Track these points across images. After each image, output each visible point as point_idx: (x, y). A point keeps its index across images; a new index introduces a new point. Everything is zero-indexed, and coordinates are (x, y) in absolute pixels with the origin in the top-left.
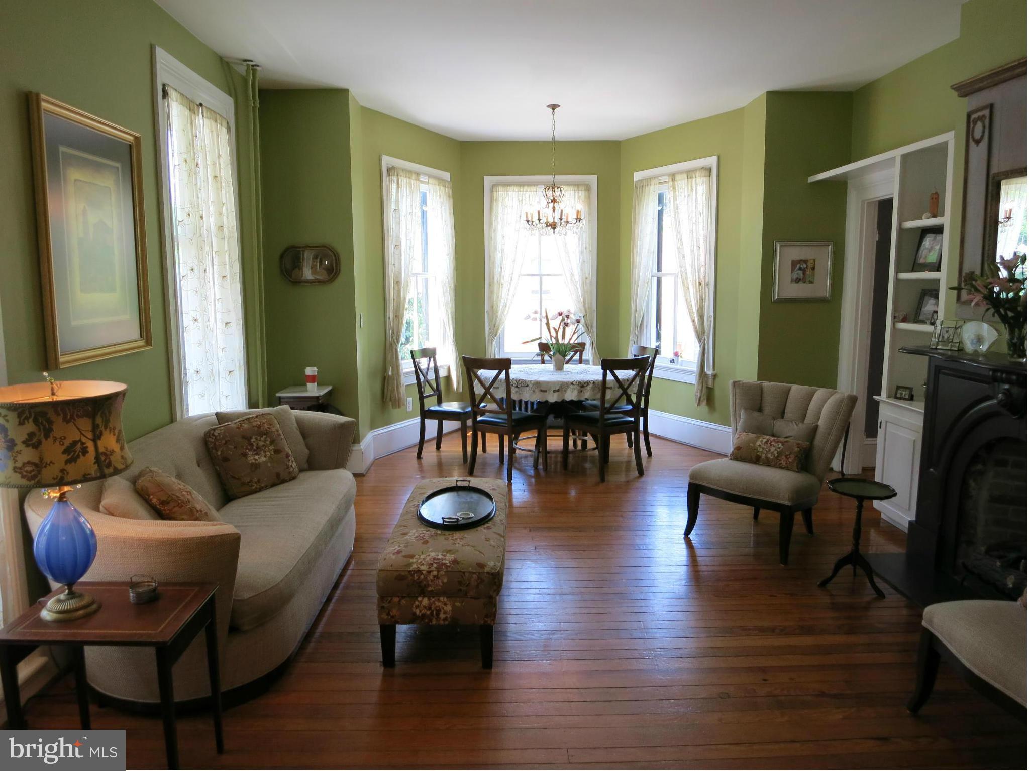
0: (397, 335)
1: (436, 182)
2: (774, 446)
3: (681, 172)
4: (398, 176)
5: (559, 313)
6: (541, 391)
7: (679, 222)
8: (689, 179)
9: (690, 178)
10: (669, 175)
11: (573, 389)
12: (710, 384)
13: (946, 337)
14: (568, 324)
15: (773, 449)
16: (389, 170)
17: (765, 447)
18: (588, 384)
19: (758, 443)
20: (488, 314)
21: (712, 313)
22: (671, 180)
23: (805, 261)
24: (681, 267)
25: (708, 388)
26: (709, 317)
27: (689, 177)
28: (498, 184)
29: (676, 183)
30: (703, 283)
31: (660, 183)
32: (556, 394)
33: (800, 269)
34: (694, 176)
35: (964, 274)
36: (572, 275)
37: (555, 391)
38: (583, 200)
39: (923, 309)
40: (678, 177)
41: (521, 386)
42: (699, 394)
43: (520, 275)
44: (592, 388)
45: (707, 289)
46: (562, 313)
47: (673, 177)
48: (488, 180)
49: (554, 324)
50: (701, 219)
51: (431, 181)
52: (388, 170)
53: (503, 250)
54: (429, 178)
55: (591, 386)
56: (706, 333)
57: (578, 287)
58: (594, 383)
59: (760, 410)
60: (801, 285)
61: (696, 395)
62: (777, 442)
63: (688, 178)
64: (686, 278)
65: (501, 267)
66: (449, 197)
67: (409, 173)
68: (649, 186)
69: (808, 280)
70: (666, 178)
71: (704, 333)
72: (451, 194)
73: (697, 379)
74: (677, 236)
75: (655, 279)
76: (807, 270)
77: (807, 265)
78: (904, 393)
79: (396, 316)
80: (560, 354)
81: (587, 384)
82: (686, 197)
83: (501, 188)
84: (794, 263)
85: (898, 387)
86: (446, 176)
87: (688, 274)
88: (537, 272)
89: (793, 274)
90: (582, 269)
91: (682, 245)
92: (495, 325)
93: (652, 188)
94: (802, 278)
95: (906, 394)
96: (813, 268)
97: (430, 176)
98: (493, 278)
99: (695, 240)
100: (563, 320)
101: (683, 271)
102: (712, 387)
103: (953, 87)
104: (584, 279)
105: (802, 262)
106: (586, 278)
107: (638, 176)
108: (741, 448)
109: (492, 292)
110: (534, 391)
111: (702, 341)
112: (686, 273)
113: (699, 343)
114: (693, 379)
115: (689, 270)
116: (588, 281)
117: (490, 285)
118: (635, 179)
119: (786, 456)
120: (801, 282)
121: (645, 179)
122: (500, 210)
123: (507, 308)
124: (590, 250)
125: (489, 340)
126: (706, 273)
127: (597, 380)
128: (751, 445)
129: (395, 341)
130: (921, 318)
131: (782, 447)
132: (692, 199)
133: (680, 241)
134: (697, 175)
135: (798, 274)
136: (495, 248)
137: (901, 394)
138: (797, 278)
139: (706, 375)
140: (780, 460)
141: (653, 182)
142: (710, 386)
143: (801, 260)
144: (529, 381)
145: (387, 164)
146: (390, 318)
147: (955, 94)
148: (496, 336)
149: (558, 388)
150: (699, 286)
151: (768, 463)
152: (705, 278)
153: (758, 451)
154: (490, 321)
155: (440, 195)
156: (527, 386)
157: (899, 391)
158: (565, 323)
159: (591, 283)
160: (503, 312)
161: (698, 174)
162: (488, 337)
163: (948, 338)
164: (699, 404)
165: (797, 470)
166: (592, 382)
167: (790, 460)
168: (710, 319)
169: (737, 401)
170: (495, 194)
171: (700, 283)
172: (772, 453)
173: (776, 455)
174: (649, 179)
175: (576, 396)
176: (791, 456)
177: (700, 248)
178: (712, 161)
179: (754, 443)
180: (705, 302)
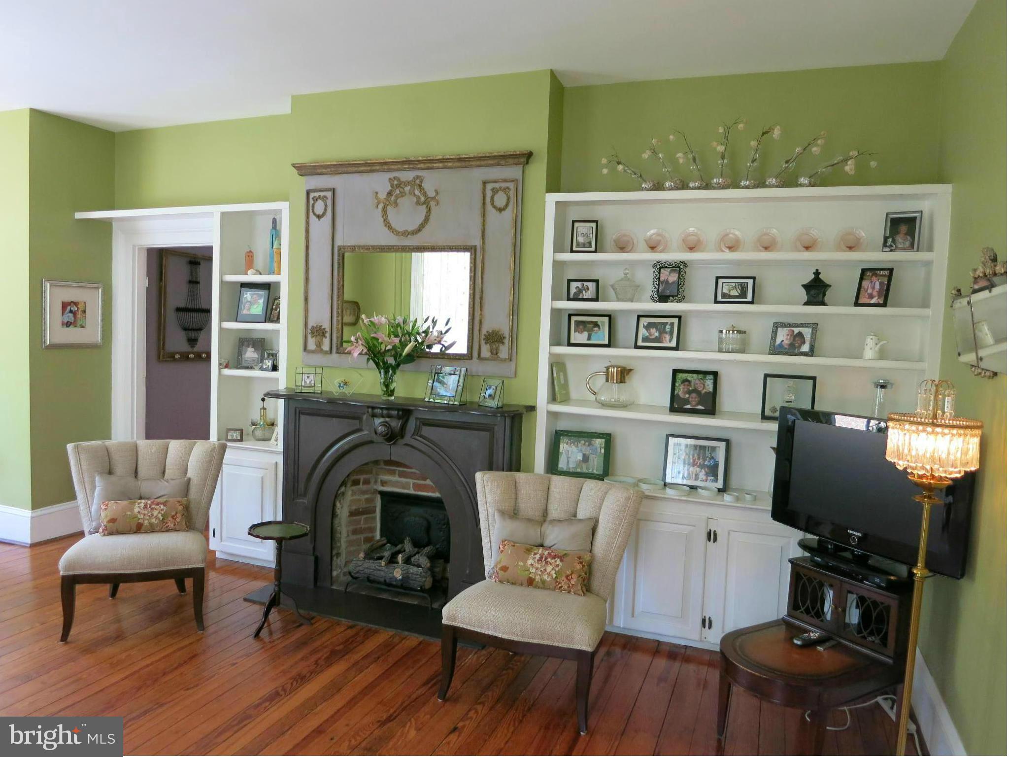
2: (156, 509)
13: (308, 382)
15: (155, 513)
17: (146, 512)
19: (136, 510)
23: (76, 304)
33: (71, 311)
35: (309, 327)
39: (243, 356)
59: (110, 472)
60: (71, 328)
62: (158, 504)
69: (80, 324)
76: (77, 312)
77: (78, 308)
78: (235, 435)
84: (65, 305)
85: (229, 430)
89: (64, 317)
94: (73, 322)
95: (236, 435)
96: (84, 312)
103: (294, 165)
105: (72, 304)
108: (117, 519)
119: (173, 517)
120: (71, 326)
128: (129, 513)
130: (244, 364)
131: (165, 508)
135: (68, 316)
137: (232, 436)
138: (68, 322)
140: (167, 523)
143: (72, 302)
147: (295, 171)
151: (152, 530)
153: (139, 519)
157: (229, 434)
163: (310, 382)
165: (187, 529)
167: (178, 520)
169: (84, 467)
172: (156, 517)
173: (161, 518)
176: (177, 515)
179: (132, 510)
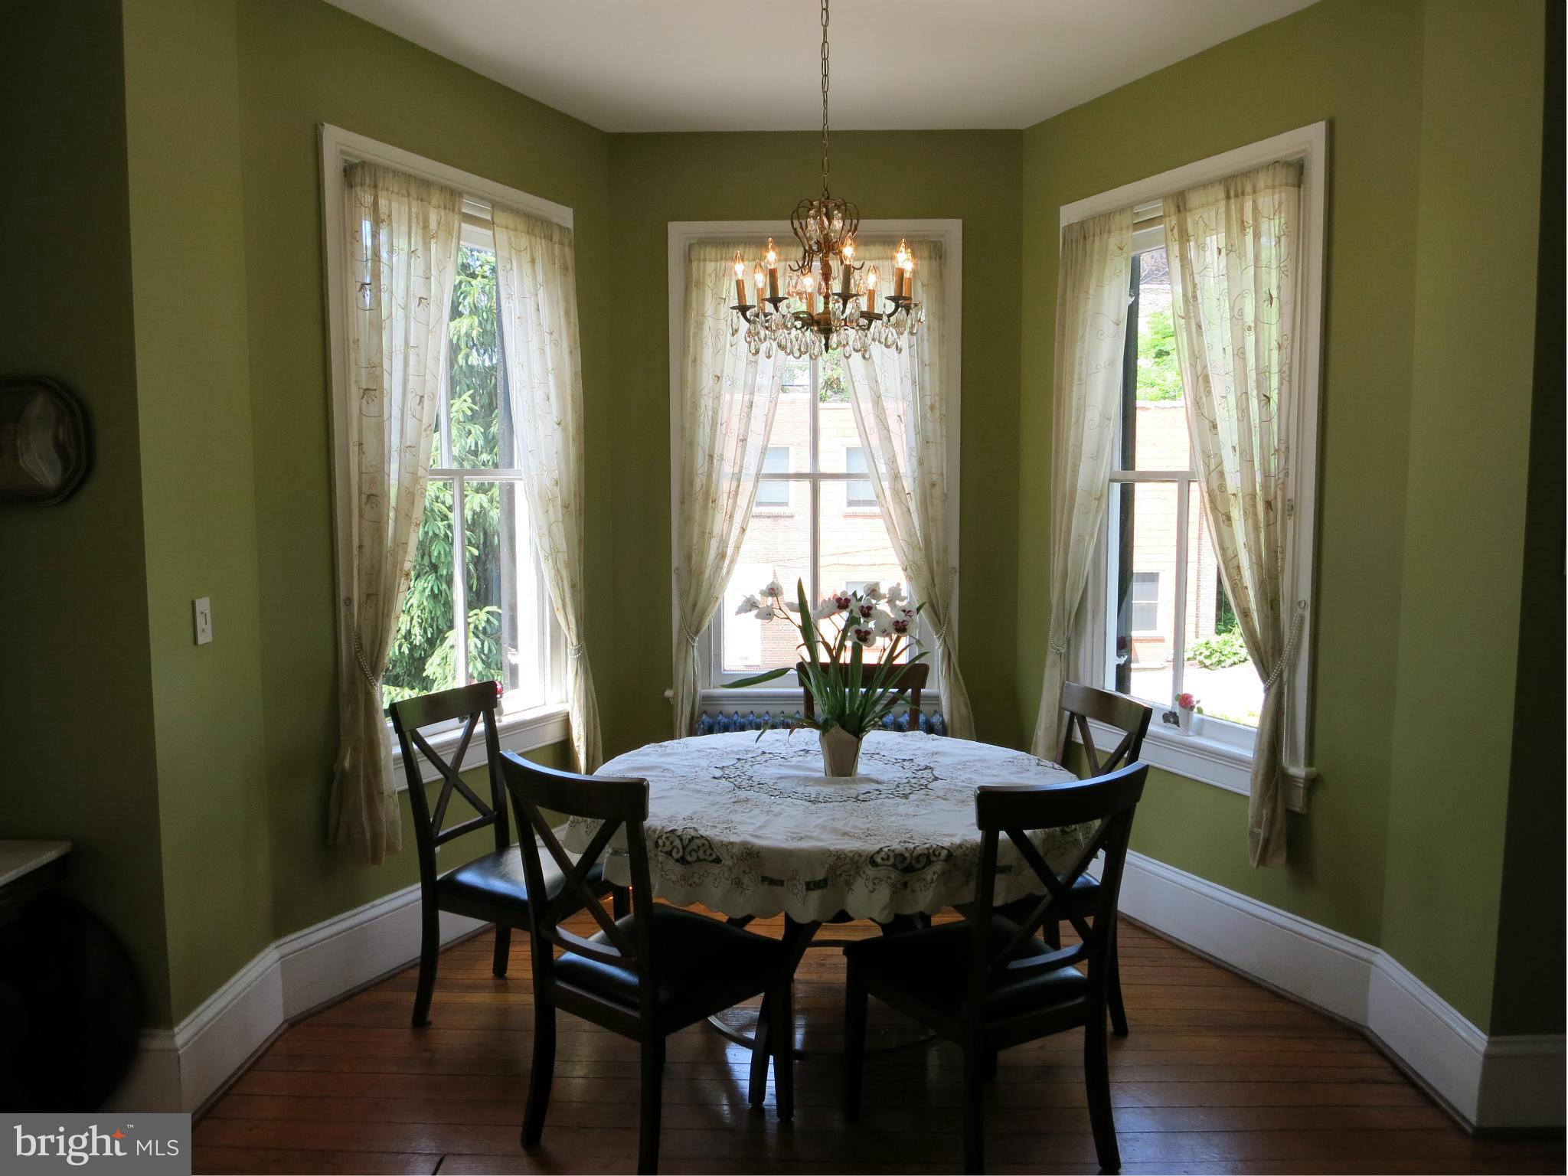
0: (372, 649)
1: (521, 225)
3: (1205, 185)
4: (375, 187)
5: (839, 600)
6: (764, 879)
7: (1199, 327)
8: (1232, 201)
9: (1236, 196)
10: (1165, 197)
11: (876, 881)
12: (1298, 804)
14: (867, 633)
16: (350, 172)
18: (929, 862)
20: (679, 576)
21: (1305, 593)
22: (1173, 209)
24: (1207, 455)
25: (1290, 814)
26: (1296, 603)
27: (1232, 193)
28: (705, 242)
29: (1189, 220)
30: (1280, 505)
31: (1138, 226)
32: (815, 895)
34: (1249, 188)
36: (896, 477)
37: (811, 886)
38: (926, 282)
40: (1194, 200)
41: (699, 859)
42: (1262, 833)
43: (758, 476)
44: (942, 875)
45: (1290, 524)
46: (847, 601)
47: (1180, 201)
48: (678, 232)
49: (830, 628)
50: (1272, 313)
51: (501, 218)
52: (345, 170)
53: (715, 412)
54: (493, 207)
55: (938, 867)
56: (1285, 655)
57: (913, 506)
58: (950, 854)
61: (1252, 833)
63: (1228, 197)
64: (1222, 487)
65: (711, 457)
66: (565, 268)
67: (420, 186)
68: (1105, 235)
70: (1156, 209)
71: (1280, 651)
72: (570, 262)
73: (1258, 786)
74: (1194, 366)
75: (1116, 488)
79: (368, 596)
80: (843, 727)
81: (924, 860)
82: (1223, 251)
83: (710, 252)
86: (564, 215)
87: (1227, 475)
88: (806, 469)
90: (921, 463)
91: (1209, 393)
92: (694, 606)
93: (1114, 240)
97: (496, 205)
98: (691, 484)
99: (1252, 375)
100: (852, 621)
101: (1213, 467)
102: (1304, 812)
104: (928, 486)
106: (933, 485)
107: (1070, 214)
109: (687, 520)
110: (738, 883)
111: (1274, 675)
112: (1222, 474)
113: (1264, 681)
114: (1244, 783)
115: (1231, 464)
116: (937, 491)
117: (683, 503)
118: (1063, 223)
121: (1094, 218)
122: (709, 310)
123: (727, 561)
124: (944, 413)
125: (679, 642)
126: (1287, 474)
127: (960, 846)
129: (368, 669)
132: (1241, 256)
133: (1200, 379)
134: (1261, 184)
136: (695, 406)
139: (1288, 779)
141: (1117, 221)
142: (1298, 810)
144: (723, 844)
145: (342, 152)
146: (349, 601)
148: (697, 632)
149: (821, 878)
150: (1267, 513)
152: (1284, 490)
154: (684, 594)
155: (533, 261)
156: (718, 861)
158: (858, 632)
159: (945, 497)
160: (718, 568)
161: (1263, 180)
162: (679, 634)
164: (1263, 860)
166: (944, 853)
168: (1300, 611)
170: (694, 265)
171: (1268, 505)
174: (1103, 220)
175: (885, 908)
177: (1268, 399)
178: (1310, 140)
180: (1283, 559)
